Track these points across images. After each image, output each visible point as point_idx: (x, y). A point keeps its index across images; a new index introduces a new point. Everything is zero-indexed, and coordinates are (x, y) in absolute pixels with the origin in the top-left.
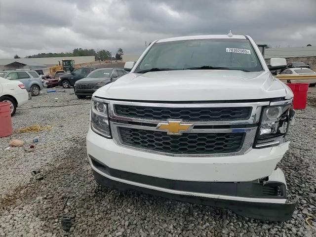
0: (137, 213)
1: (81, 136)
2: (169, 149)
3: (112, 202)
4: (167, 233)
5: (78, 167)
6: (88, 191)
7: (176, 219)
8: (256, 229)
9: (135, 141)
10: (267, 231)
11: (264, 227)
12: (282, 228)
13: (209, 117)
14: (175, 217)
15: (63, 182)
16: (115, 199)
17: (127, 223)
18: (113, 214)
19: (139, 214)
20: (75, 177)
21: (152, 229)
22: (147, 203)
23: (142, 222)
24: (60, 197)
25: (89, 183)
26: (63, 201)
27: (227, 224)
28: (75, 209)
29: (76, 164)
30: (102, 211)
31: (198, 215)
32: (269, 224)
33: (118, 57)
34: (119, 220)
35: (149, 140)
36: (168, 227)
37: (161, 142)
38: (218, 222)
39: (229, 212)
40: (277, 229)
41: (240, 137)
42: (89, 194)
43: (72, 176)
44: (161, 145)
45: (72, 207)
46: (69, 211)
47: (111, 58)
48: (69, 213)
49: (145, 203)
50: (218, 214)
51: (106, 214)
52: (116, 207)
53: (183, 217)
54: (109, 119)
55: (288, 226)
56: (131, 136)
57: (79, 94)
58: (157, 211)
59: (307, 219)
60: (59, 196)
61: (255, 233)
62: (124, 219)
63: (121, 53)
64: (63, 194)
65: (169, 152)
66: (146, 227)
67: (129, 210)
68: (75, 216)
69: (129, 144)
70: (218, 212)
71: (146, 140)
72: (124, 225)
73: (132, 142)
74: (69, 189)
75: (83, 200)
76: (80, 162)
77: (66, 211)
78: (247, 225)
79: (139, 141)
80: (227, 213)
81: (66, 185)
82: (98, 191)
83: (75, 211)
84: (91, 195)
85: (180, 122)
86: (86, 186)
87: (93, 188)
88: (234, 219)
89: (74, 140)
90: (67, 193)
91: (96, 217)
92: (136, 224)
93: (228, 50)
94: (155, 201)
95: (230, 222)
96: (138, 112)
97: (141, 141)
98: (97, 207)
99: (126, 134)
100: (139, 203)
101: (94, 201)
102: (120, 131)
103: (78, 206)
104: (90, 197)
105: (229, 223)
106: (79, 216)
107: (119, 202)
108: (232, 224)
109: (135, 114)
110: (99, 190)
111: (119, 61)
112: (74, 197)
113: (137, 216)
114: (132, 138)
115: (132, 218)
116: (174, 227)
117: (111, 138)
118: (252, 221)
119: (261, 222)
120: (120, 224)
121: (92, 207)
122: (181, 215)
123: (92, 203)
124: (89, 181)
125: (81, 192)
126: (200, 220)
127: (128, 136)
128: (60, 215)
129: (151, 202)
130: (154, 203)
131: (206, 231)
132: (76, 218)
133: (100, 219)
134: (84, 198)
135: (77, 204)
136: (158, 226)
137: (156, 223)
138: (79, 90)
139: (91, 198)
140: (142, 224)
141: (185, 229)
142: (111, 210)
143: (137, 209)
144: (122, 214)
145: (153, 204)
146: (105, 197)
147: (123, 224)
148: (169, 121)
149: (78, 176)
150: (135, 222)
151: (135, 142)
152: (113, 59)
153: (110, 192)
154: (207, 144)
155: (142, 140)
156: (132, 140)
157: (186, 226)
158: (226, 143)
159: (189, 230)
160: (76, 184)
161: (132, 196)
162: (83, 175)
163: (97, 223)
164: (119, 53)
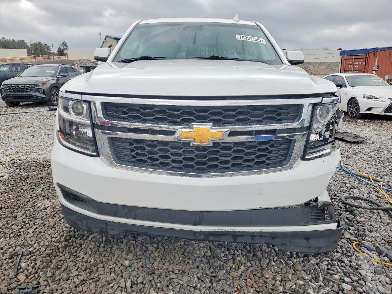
0: (140, 264)
1: (23, 158)
2: (192, 166)
3: (96, 252)
4: (192, 289)
5: (29, 203)
6: (53, 239)
7: (198, 267)
8: (304, 266)
9: (139, 158)
10: (317, 267)
11: (311, 262)
12: (332, 260)
13: (249, 119)
14: (196, 264)
15: (8, 231)
16: (99, 247)
17: (129, 284)
18: (101, 271)
19: (142, 267)
20: (27, 221)
21: (168, 286)
22: (150, 248)
23: (150, 278)
24: (6, 255)
25: (53, 227)
26: (12, 262)
27: (267, 264)
28: (37, 272)
29: (23, 201)
30: (83, 268)
31: (225, 256)
32: (315, 256)
33: (61, 53)
34: (114, 279)
35: (160, 156)
36: (190, 281)
37: (180, 158)
38: (253, 262)
39: (264, 248)
40: (327, 263)
41: (286, 146)
42: (57, 244)
43: (20, 219)
44: (180, 162)
45: (30, 269)
46: (27, 276)
47: (50, 54)
48: (27, 280)
49: (147, 248)
50: (249, 252)
51: (90, 273)
52: (104, 260)
53: (206, 263)
54: (94, 126)
55: (338, 255)
56: (132, 151)
57: (8, 99)
58: (168, 259)
59: (354, 244)
60: (3, 254)
61: (304, 271)
62: (122, 276)
63: (64, 47)
64: (11, 250)
65: (193, 172)
66: (159, 284)
67: (127, 263)
68: (39, 283)
69: (128, 163)
70: (249, 248)
71: (156, 156)
72: (126, 287)
73: (133, 160)
74: (21, 240)
75: (48, 255)
76: (29, 196)
77: (22, 277)
78: (290, 262)
79: (145, 158)
80: (261, 250)
81: (12, 235)
82: (70, 239)
83: (36, 275)
84: (60, 246)
85: (209, 127)
86: (49, 232)
87: (61, 234)
88: (273, 256)
89: (13, 164)
90: (18, 248)
91: (75, 280)
92: (142, 283)
93: (238, 37)
94: (160, 243)
95: (270, 261)
96: (143, 114)
97: (148, 158)
98: (72, 264)
99: (124, 149)
100: (138, 249)
101: (67, 255)
102: (113, 144)
103: (41, 267)
104: (58, 249)
105: (269, 263)
106: (45, 283)
107: (106, 251)
108: (273, 263)
109: (138, 117)
110: (71, 237)
111: (63, 58)
112: (30, 253)
113: (140, 269)
114: (133, 153)
115: (134, 274)
116: (199, 278)
117: (98, 156)
118: (295, 256)
119: (305, 255)
120: (119, 287)
121: (66, 264)
122: (203, 260)
123: (63, 258)
124: (51, 224)
125: (41, 243)
126: (230, 263)
127: (127, 152)
128: (13, 286)
129: (155, 245)
130: (160, 247)
131: (243, 278)
132: (41, 288)
133: (82, 283)
134: (50, 252)
135: (39, 263)
136: (175, 280)
137: (172, 277)
138: (9, 93)
139: (60, 250)
140: (150, 281)
141: (215, 279)
142: (96, 265)
143: (139, 259)
144: (117, 269)
145: (158, 248)
146: (81, 245)
147: (123, 285)
148: (194, 126)
149: (32, 218)
150: (140, 280)
151: (138, 160)
152: (54, 54)
153: (88, 237)
154: (246, 158)
155: (150, 156)
156: (133, 157)
157: (215, 275)
158: (269, 155)
159: (220, 280)
160: (30, 231)
161: (125, 241)
162: (39, 216)
163: (78, 289)
164: (62, 48)
